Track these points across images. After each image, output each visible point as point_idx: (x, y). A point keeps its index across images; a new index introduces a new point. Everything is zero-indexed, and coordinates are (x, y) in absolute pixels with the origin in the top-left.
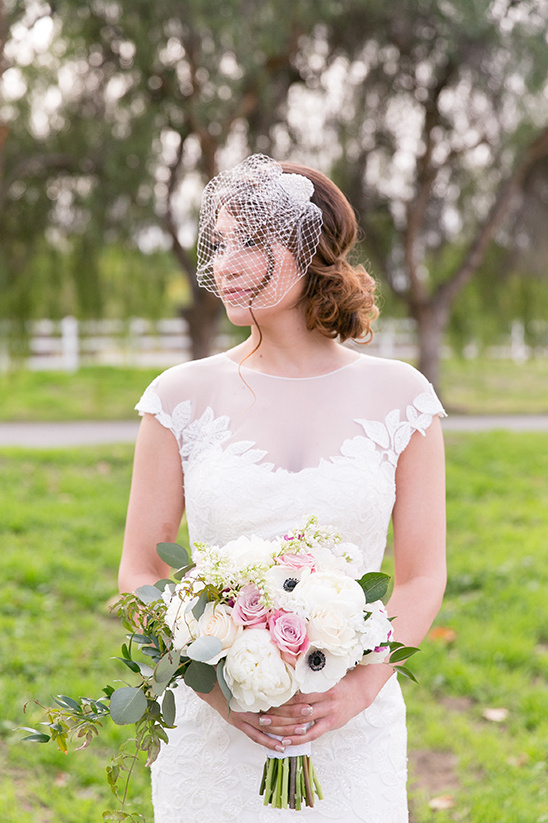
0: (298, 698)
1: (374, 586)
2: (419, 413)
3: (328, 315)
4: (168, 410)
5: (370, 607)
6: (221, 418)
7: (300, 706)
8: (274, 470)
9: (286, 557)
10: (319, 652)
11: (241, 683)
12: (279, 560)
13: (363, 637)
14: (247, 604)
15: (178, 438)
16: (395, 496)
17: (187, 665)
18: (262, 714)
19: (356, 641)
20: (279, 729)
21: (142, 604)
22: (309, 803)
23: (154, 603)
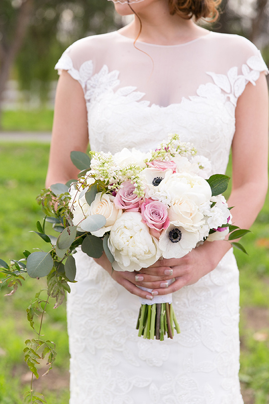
0: (162, 262)
1: (217, 184)
2: (251, 69)
3: (183, 4)
4: (77, 67)
5: (215, 199)
6: (113, 73)
7: (164, 268)
8: (150, 106)
9: (155, 162)
10: (177, 229)
11: (121, 251)
12: (150, 164)
13: (209, 220)
14: (126, 194)
15: (83, 86)
16: (234, 127)
17: (84, 237)
18: (136, 273)
19: (204, 222)
20: (149, 284)
21: (55, 196)
22: (170, 336)
23: (63, 195)
